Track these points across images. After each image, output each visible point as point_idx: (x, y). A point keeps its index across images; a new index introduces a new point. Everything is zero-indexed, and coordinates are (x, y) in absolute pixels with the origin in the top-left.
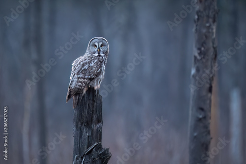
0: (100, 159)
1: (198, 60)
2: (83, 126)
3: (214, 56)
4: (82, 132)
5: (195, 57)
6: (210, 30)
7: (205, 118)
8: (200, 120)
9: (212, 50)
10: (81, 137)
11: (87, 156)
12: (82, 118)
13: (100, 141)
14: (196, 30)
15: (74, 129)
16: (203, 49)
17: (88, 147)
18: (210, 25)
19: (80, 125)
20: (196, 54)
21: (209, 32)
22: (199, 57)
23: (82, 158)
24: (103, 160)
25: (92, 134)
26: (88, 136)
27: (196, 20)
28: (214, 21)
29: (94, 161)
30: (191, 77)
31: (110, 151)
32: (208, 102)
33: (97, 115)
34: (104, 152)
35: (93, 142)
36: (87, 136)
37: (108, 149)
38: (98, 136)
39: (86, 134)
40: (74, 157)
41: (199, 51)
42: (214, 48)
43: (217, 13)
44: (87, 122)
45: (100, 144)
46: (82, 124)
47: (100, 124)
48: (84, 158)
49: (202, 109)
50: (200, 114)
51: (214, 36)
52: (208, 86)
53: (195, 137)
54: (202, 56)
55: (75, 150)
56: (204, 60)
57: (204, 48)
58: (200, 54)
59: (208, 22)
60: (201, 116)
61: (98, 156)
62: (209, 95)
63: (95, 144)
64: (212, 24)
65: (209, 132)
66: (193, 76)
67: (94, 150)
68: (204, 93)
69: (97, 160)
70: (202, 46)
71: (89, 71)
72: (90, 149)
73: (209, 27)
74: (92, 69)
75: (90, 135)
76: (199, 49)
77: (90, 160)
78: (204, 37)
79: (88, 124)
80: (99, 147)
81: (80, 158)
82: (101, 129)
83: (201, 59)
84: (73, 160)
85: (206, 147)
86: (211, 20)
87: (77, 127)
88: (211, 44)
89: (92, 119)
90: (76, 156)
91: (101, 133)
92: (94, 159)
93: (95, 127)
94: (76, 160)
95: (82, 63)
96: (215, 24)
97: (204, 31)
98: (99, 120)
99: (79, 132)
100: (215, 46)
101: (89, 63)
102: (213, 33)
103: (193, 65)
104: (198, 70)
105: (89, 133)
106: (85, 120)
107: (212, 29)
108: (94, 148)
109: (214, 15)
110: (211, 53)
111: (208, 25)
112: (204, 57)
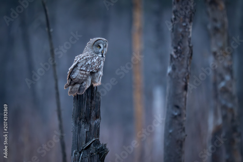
0: (98, 153)
1: (174, 59)
2: (82, 121)
3: (190, 55)
4: (80, 127)
5: (172, 56)
6: (187, 30)
7: (180, 115)
8: (175, 117)
9: (188, 48)
10: (79, 132)
11: (85, 151)
12: (80, 114)
13: (98, 137)
14: (173, 29)
15: (73, 124)
16: (179, 48)
17: (86, 142)
18: (187, 25)
19: (78, 121)
20: (173, 53)
21: (185, 32)
22: (175, 56)
23: (80, 153)
24: (101, 155)
25: (90, 129)
26: (87, 132)
27: (173, 20)
28: (190, 21)
29: (92, 156)
30: (167, 75)
31: (107, 147)
32: (184, 99)
33: (96, 111)
34: (102, 147)
35: (91, 138)
36: (85, 132)
37: (105, 145)
38: (97, 131)
39: (84, 130)
40: (72, 152)
41: (175, 50)
42: (191, 47)
43: (193, 13)
44: (86, 118)
45: (98, 140)
46: (80, 120)
47: (98, 120)
48: (82, 153)
49: (177, 107)
50: (176, 112)
51: (191, 35)
52: (183, 84)
53: (170, 134)
54: (179, 55)
55: (73, 145)
56: (180, 59)
57: (181, 47)
58: (176, 53)
59: (184, 21)
60: (176, 114)
61: (96, 151)
62: (185, 93)
63: (94, 140)
64: (188, 23)
65: (184, 130)
66: (169, 74)
67: (92, 146)
68: (180, 91)
69: (94, 155)
70: (179, 45)
71: (92, 66)
72: (88, 144)
73: (185, 27)
74: (94, 64)
75: (88, 130)
76: (176, 48)
77: (88, 155)
78: (181, 36)
79: (87, 120)
80: (97, 143)
81: (78, 153)
82: (99, 124)
83: (177, 58)
84: (72, 155)
85: (180, 143)
86: (187, 20)
87: (76, 122)
88: (187, 43)
89: (90, 114)
90: (74, 151)
91: (99, 129)
92: (92, 154)
93: (93, 123)
94: (75, 155)
95: (85, 58)
96: (192, 24)
97: (181, 30)
98: (97, 116)
99: (77, 128)
100: (191, 45)
101: (92, 58)
102: (189, 32)
103: (169, 64)
104: (174, 68)
105: (87, 129)
106: (83, 116)
107: (189, 29)
108: (92, 143)
109: (191, 15)
110: (187, 52)
111: (184, 24)
112: (180, 56)
